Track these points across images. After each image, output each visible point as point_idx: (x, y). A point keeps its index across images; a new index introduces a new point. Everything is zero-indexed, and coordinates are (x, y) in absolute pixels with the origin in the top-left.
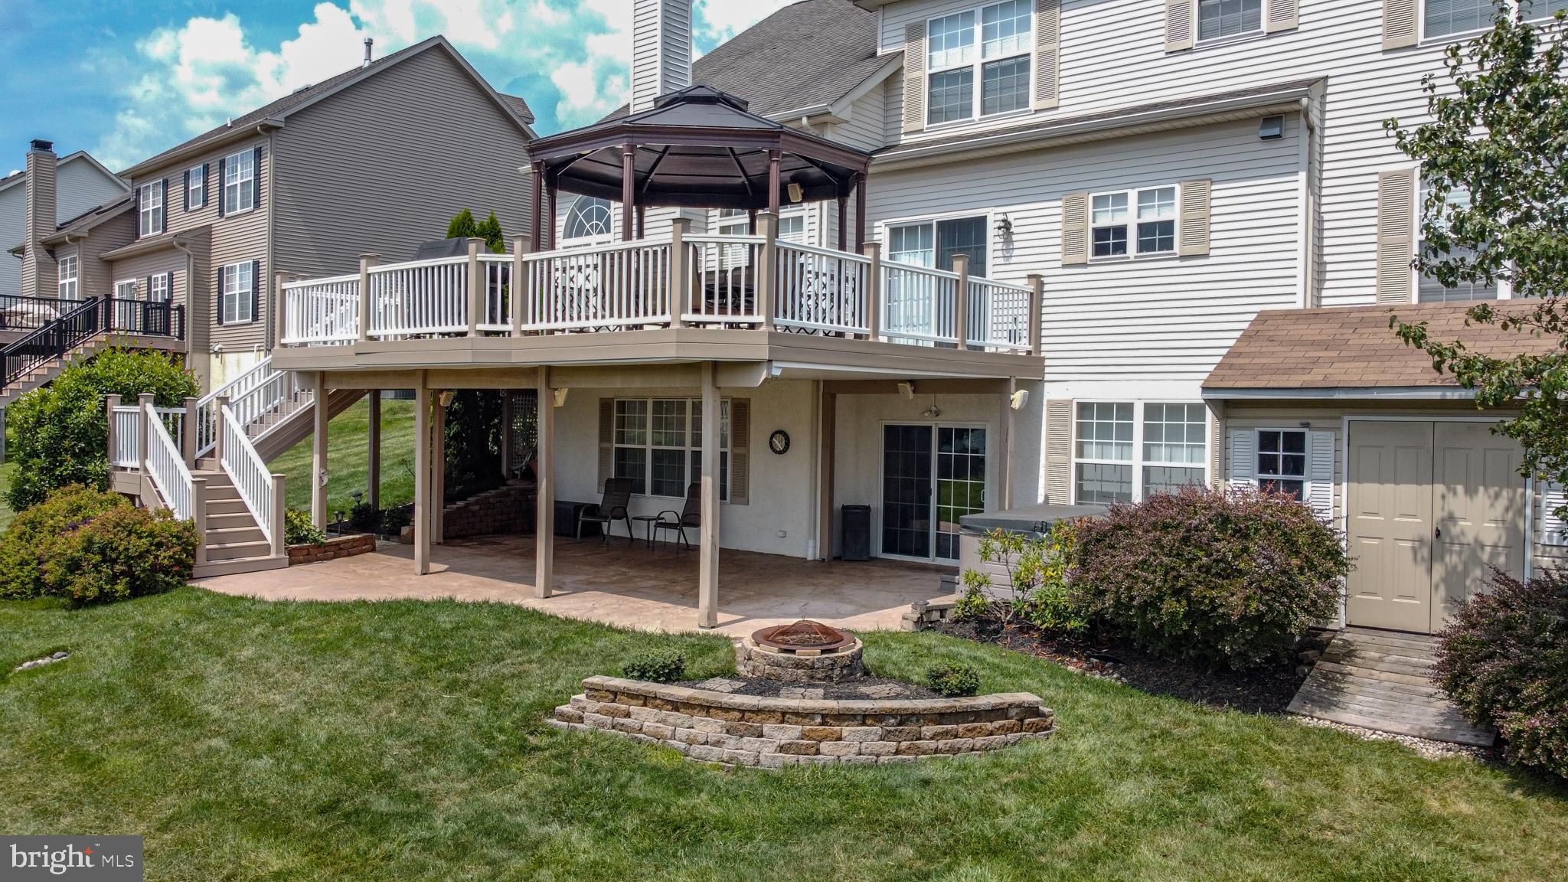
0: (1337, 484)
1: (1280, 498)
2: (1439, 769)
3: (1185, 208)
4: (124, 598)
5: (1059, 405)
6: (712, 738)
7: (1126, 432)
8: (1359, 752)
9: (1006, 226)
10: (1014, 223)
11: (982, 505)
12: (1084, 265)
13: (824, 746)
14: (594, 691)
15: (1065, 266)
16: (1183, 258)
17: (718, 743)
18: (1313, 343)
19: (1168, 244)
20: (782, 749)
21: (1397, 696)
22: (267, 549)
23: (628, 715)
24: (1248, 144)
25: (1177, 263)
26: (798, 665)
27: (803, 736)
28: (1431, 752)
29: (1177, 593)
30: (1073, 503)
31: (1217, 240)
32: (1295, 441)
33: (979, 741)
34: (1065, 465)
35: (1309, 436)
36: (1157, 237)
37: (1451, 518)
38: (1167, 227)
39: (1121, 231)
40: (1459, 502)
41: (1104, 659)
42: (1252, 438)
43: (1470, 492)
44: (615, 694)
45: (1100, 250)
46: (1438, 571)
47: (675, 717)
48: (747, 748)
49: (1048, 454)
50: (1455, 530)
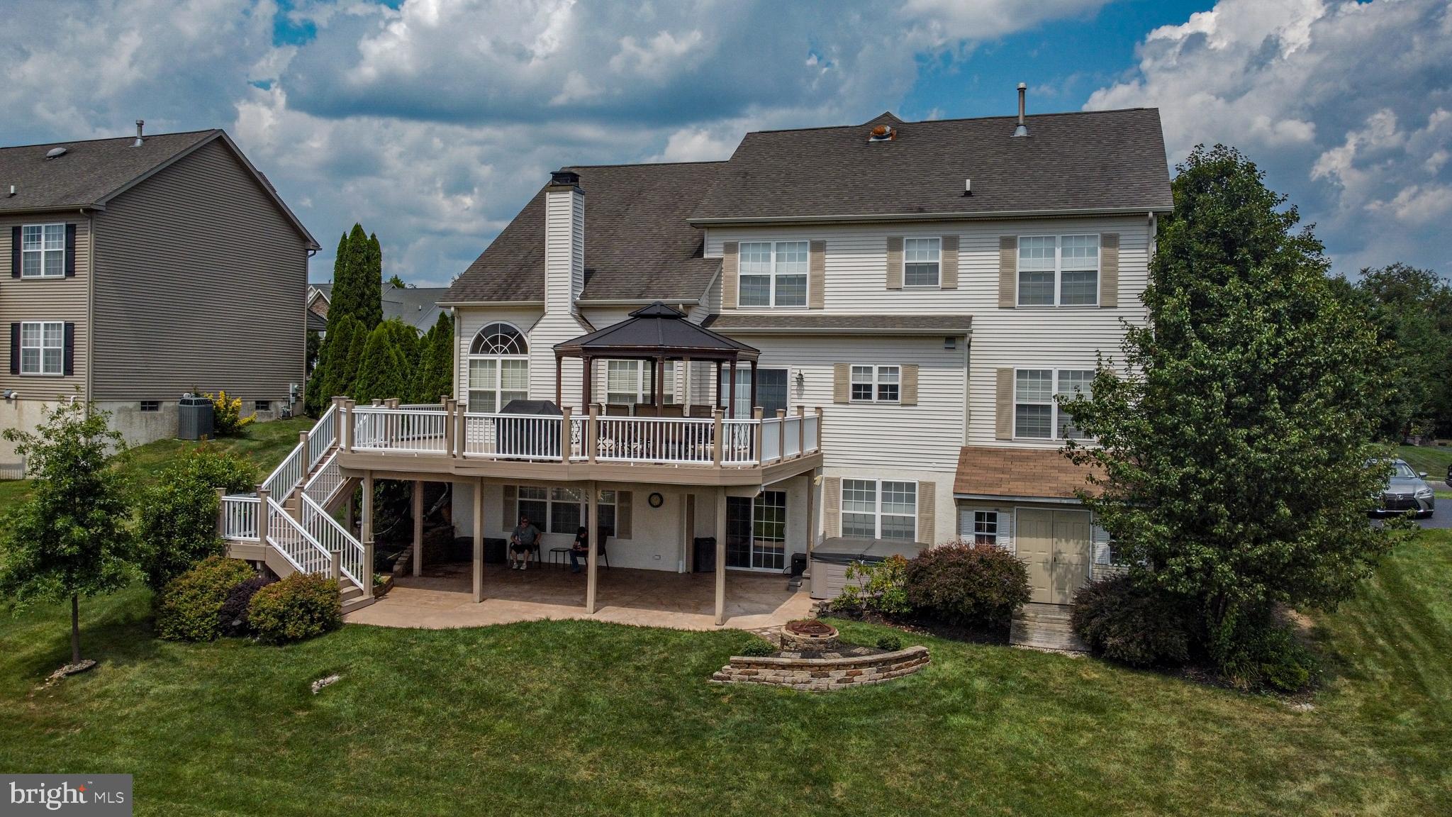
0: (1011, 537)
1: (986, 545)
2: (1076, 662)
3: (904, 378)
4: (319, 635)
5: (832, 481)
6: (805, 680)
7: (872, 497)
8: (1049, 659)
9: (800, 379)
10: (804, 376)
11: (783, 536)
12: (847, 403)
13: (855, 678)
14: (737, 664)
15: (835, 403)
16: (902, 405)
17: (808, 682)
18: (995, 469)
19: (895, 397)
20: (839, 682)
21: (1050, 633)
22: (361, 592)
23: (757, 674)
24: (938, 349)
25: (900, 408)
26: (821, 642)
27: (847, 675)
28: (1071, 655)
29: (969, 595)
30: (840, 536)
31: (921, 397)
32: (992, 517)
33: (910, 669)
34: (836, 515)
35: (999, 515)
36: (889, 393)
37: (1060, 553)
38: (895, 388)
39: (869, 387)
40: (1063, 545)
41: (916, 625)
42: (973, 515)
43: (1067, 541)
44: (749, 664)
45: (856, 396)
46: (1054, 575)
47: (783, 672)
48: (823, 683)
49: (826, 507)
50: (1061, 558)
